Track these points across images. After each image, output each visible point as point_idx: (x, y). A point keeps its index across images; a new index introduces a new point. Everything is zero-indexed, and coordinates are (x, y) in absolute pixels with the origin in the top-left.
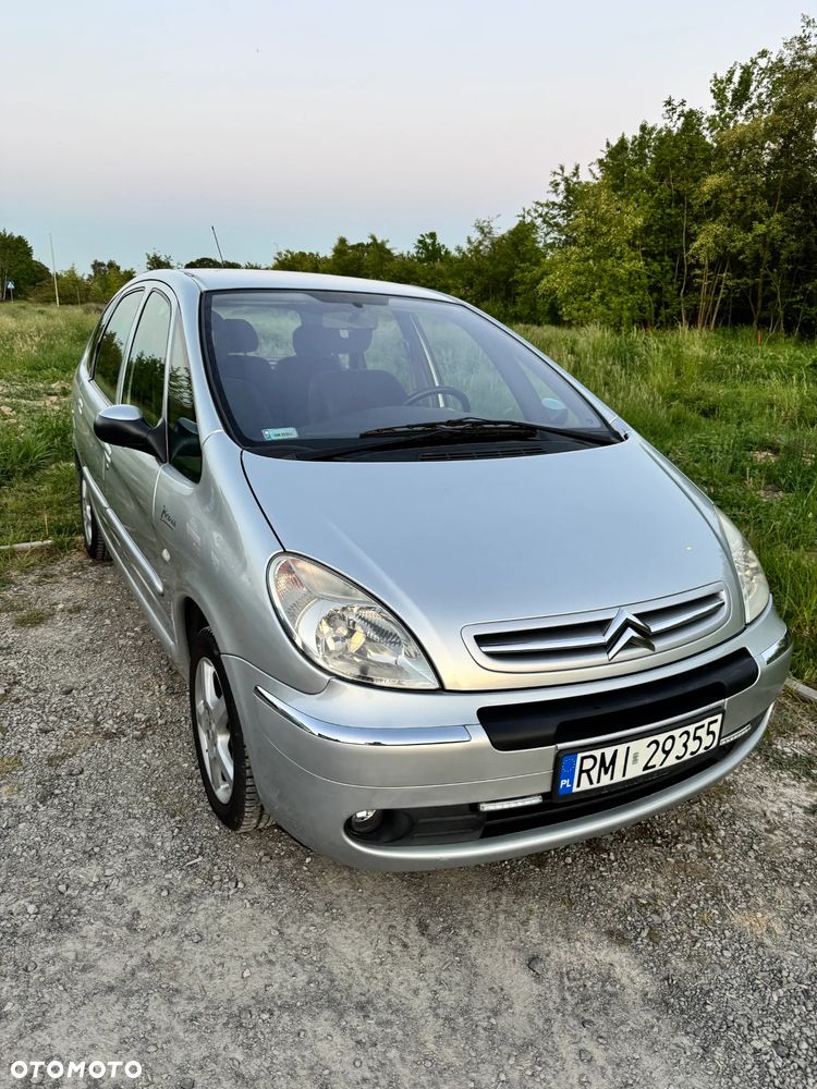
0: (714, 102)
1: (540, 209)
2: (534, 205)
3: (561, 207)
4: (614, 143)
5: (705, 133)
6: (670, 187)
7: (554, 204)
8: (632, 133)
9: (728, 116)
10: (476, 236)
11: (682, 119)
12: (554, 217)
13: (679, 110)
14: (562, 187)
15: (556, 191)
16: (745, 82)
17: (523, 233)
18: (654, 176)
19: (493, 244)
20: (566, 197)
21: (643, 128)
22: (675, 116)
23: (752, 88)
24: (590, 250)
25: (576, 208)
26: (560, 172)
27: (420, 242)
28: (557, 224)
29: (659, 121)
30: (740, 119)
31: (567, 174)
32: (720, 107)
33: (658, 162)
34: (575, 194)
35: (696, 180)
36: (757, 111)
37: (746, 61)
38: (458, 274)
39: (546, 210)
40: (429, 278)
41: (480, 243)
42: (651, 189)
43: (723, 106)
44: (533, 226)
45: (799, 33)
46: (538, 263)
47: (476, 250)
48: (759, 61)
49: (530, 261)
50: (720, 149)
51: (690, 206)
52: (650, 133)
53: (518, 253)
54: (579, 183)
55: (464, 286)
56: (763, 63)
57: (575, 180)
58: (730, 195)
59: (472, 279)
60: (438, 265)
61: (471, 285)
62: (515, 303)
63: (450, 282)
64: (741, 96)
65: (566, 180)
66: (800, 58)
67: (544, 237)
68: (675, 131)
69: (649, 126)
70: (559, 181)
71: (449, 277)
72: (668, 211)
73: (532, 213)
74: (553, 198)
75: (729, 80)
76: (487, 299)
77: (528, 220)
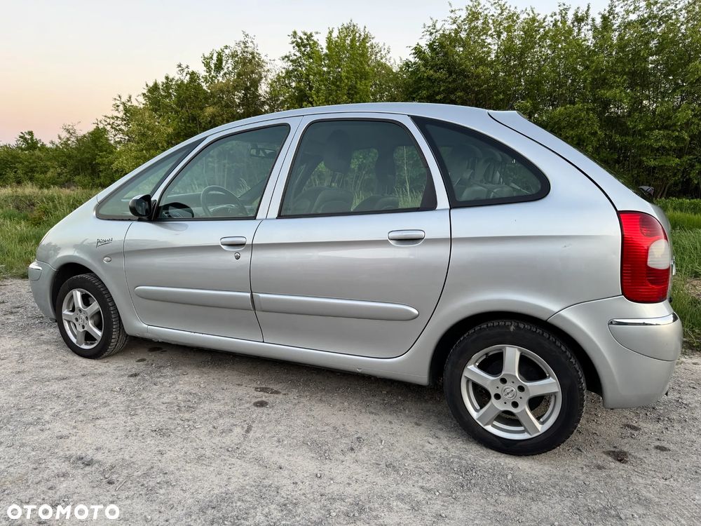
0: (205, 69)
1: (108, 120)
2: (104, 118)
3: (123, 119)
4: (151, 84)
5: (203, 84)
6: (187, 111)
7: (117, 118)
8: (161, 81)
9: (213, 76)
10: (65, 135)
11: (188, 76)
12: (119, 125)
13: (186, 70)
14: (121, 107)
15: (117, 110)
16: (220, 60)
17: (98, 135)
18: (177, 105)
19: (77, 140)
20: (125, 114)
21: (167, 78)
22: (184, 74)
23: (224, 64)
24: (142, 145)
25: (132, 120)
26: (119, 99)
27: (21, 137)
28: (121, 130)
29: (175, 75)
30: (220, 79)
31: (124, 99)
32: (209, 71)
33: (178, 97)
34: (130, 113)
35: (202, 109)
36: (227, 75)
37: (218, 49)
38: (55, 158)
39: (113, 121)
40: (31, 161)
41: (68, 139)
42: (177, 112)
43: (210, 71)
44: (105, 130)
45: (243, 40)
46: (111, 152)
47: (66, 144)
48: (225, 50)
49: (106, 151)
50: (211, 92)
51: (200, 123)
52: (171, 81)
53: (97, 147)
54: (132, 106)
55: (60, 167)
56: (227, 51)
57: (129, 104)
58: (220, 118)
59: (65, 161)
60: (37, 152)
61: (65, 166)
62: (99, 177)
63: (49, 163)
64: (219, 67)
65: (124, 104)
66: (244, 52)
67: (114, 138)
68: (186, 82)
69: (171, 77)
70: (118, 104)
71: (48, 160)
72: (188, 125)
73: (103, 122)
74: (116, 114)
75: (211, 58)
76: (79, 174)
77: (101, 126)
